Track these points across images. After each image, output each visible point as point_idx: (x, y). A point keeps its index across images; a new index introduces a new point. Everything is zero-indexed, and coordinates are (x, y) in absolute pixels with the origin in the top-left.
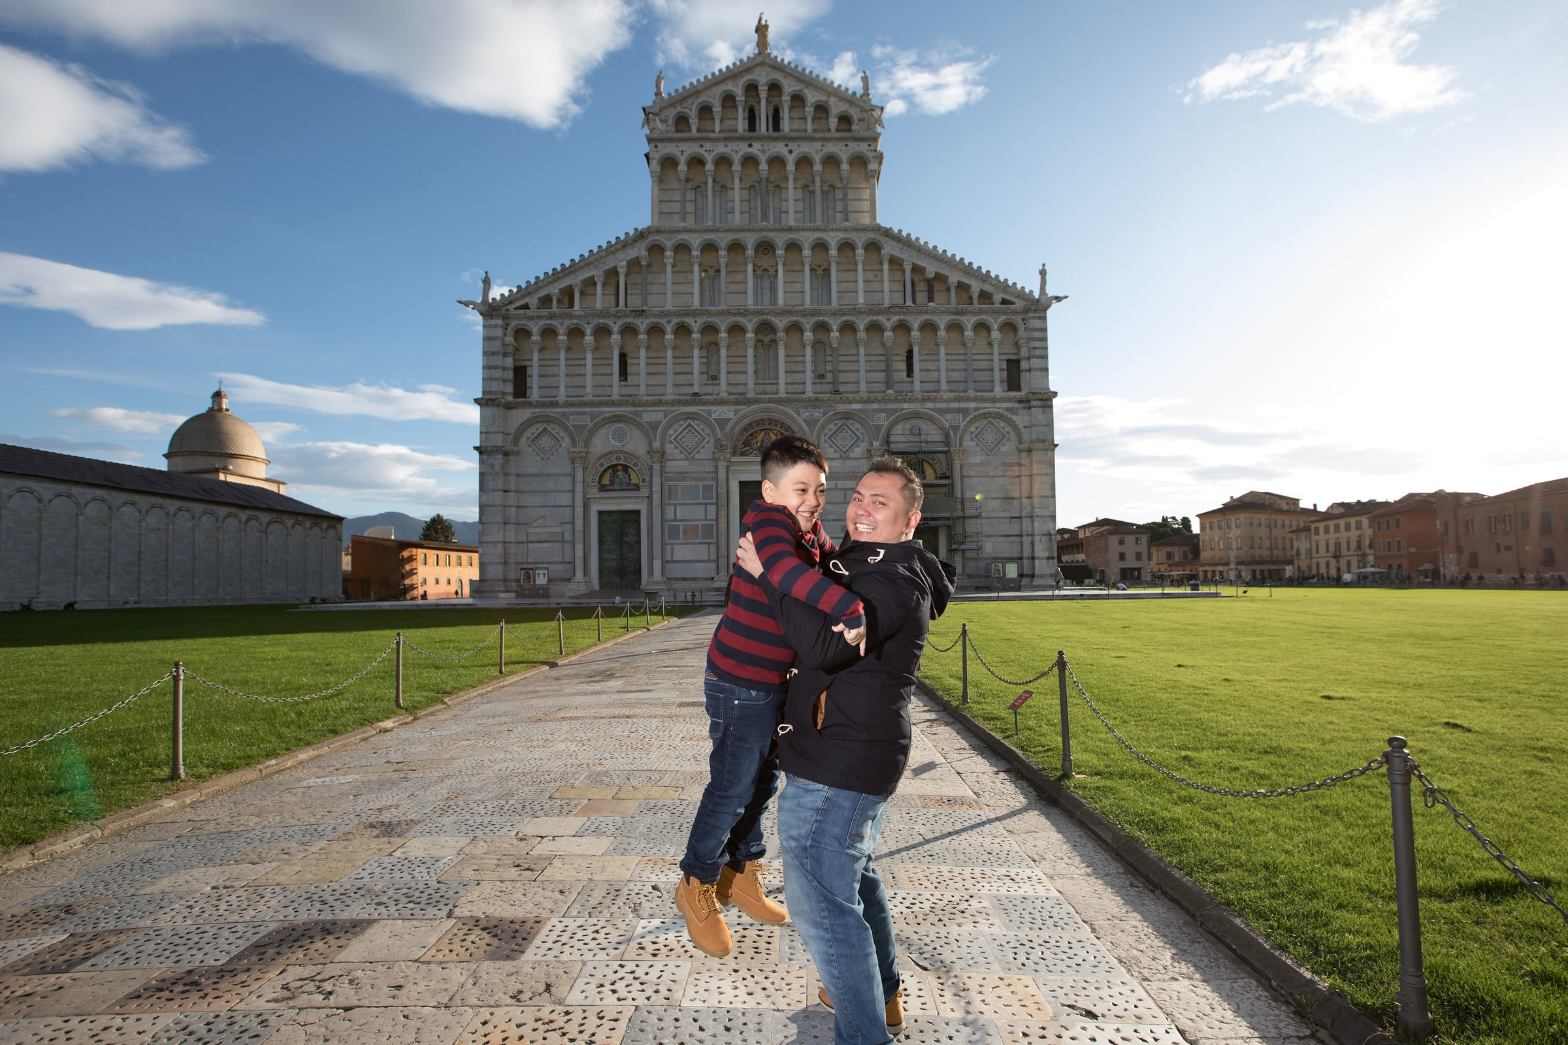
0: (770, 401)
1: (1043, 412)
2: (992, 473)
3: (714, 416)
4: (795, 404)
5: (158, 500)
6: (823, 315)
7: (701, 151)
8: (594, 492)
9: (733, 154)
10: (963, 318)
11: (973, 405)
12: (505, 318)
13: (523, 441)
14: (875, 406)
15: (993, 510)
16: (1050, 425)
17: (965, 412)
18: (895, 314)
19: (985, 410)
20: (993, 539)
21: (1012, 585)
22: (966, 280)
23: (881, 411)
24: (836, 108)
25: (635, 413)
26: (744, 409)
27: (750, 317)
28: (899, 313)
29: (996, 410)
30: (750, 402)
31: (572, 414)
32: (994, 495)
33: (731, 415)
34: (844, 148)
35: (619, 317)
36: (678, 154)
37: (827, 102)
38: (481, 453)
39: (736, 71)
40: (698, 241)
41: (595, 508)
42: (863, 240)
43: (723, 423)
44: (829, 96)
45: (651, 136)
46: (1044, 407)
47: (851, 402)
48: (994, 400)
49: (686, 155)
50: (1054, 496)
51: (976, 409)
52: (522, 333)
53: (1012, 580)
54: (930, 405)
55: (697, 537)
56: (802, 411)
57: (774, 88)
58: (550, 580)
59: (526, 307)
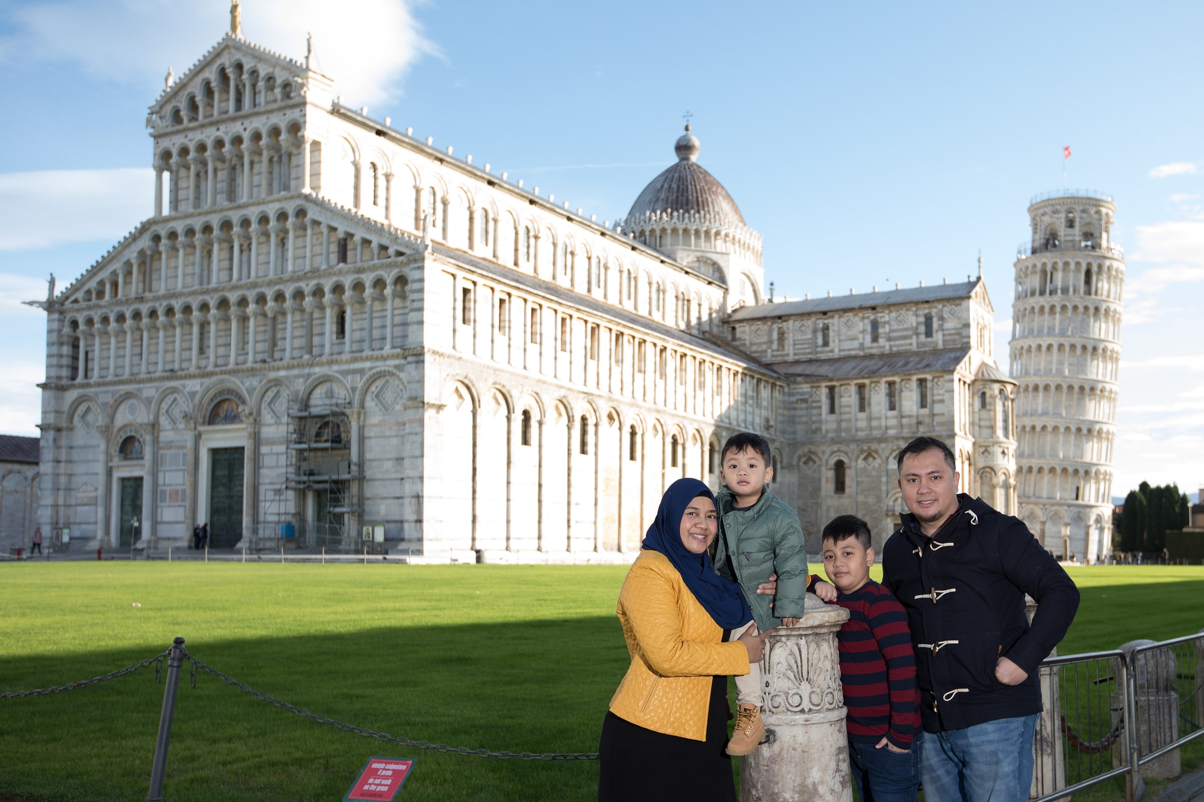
0: (222, 373)
1: (416, 368)
2: (387, 433)
3: (188, 389)
4: (240, 374)
5: (16, 467)
6: (261, 286)
7: (186, 141)
8: (116, 461)
9: (206, 139)
10: (363, 276)
11: (368, 364)
12: (61, 313)
13: (76, 418)
14: (296, 372)
15: (387, 472)
16: (421, 381)
17: (361, 372)
18: (311, 278)
19: (378, 369)
20: (386, 502)
21: (379, 549)
22: (368, 237)
23: (300, 376)
24: (281, 77)
25: (138, 390)
26: (207, 381)
27: (212, 294)
28: (315, 278)
29: (387, 369)
30: (210, 374)
31: (102, 392)
32: (389, 456)
33: (198, 388)
34: (282, 118)
35: (130, 304)
36: (171, 147)
37: (273, 73)
38: (41, 429)
39: (209, 59)
40: (182, 227)
41: (117, 475)
42: (293, 207)
43: (192, 395)
44: (275, 67)
45: (156, 133)
46: (417, 362)
47: (278, 369)
48: (384, 358)
49: (176, 146)
50: (422, 456)
51: (371, 369)
52: (75, 324)
53: (380, 544)
54: (335, 368)
55: (177, 501)
56: (245, 380)
57: (239, 67)
58: (71, 538)
59: (76, 301)
